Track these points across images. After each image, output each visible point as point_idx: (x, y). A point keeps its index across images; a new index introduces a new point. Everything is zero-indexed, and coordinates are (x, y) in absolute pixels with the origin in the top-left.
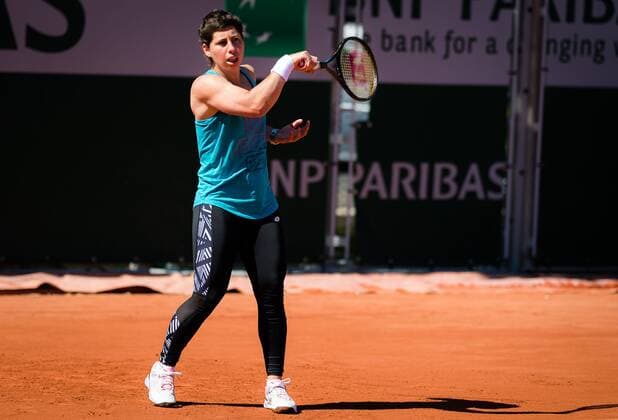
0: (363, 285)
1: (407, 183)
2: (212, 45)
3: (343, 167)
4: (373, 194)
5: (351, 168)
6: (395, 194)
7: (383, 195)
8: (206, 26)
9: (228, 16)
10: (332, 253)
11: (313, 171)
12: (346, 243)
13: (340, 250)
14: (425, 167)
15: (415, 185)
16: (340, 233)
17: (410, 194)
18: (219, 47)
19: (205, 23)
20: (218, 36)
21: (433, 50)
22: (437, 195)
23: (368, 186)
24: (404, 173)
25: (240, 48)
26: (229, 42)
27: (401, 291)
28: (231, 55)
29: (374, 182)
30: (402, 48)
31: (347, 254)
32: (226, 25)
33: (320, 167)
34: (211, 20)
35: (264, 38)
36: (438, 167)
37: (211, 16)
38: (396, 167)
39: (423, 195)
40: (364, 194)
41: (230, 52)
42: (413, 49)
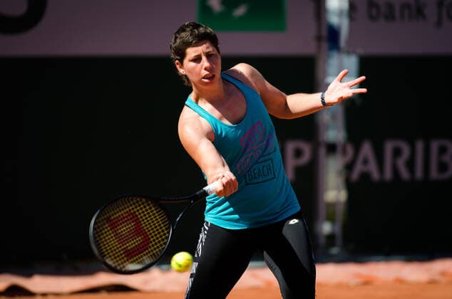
0: (358, 276)
1: (401, 163)
2: (186, 61)
3: (332, 148)
4: (365, 176)
5: (339, 149)
6: (388, 174)
7: (375, 175)
8: (178, 41)
9: (202, 30)
10: (322, 241)
11: (298, 153)
12: (338, 229)
13: (331, 238)
14: (420, 146)
15: (411, 164)
16: (331, 218)
17: (405, 174)
18: (193, 64)
19: (176, 38)
20: (192, 52)
21: (424, 17)
22: (434, 174)
23: (359, 168)
24: (397, 152)
25: (216, 64)
26: (204, 58)
27: (400, 281)
28: (207, 73)
29: (366, 162)
30: (390, 16)
31: (339, 241)
32: (200, 39)
33: (307, 149)
34: (183, 34)
35: (240, 11)
36: (435, 146)
37: (183, 29)
38: (389, 147)
39: (419, 174)
40: (355, 176)
41: (206, 69)
42: (402, 16)
